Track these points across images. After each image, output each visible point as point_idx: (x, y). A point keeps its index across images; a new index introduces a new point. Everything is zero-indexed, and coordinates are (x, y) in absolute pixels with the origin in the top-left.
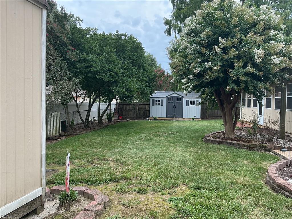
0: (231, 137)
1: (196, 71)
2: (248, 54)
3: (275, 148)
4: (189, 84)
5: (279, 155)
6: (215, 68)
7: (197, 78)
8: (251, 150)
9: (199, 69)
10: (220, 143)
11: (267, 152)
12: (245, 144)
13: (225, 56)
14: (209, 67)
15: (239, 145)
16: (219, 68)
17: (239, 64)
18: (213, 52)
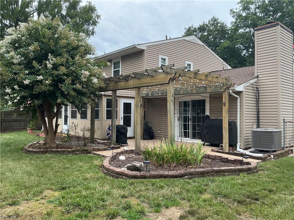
0: (53, 146)
1: (27, 82)
2: (75, 73)
3: (94, 150)
4: (16, 95)
5: (99, 155)
6: (47, 82)
7: (23, 89)
8: (76, 154)
9: (29, 81)
10: (46, 152)
11: (88, 154)
12: (69, 150)
13: (55, 72)
14: (40, 80)
15: (64, 151)
16: (50, 82)
17: (68, 81)
18: (42, 66)
